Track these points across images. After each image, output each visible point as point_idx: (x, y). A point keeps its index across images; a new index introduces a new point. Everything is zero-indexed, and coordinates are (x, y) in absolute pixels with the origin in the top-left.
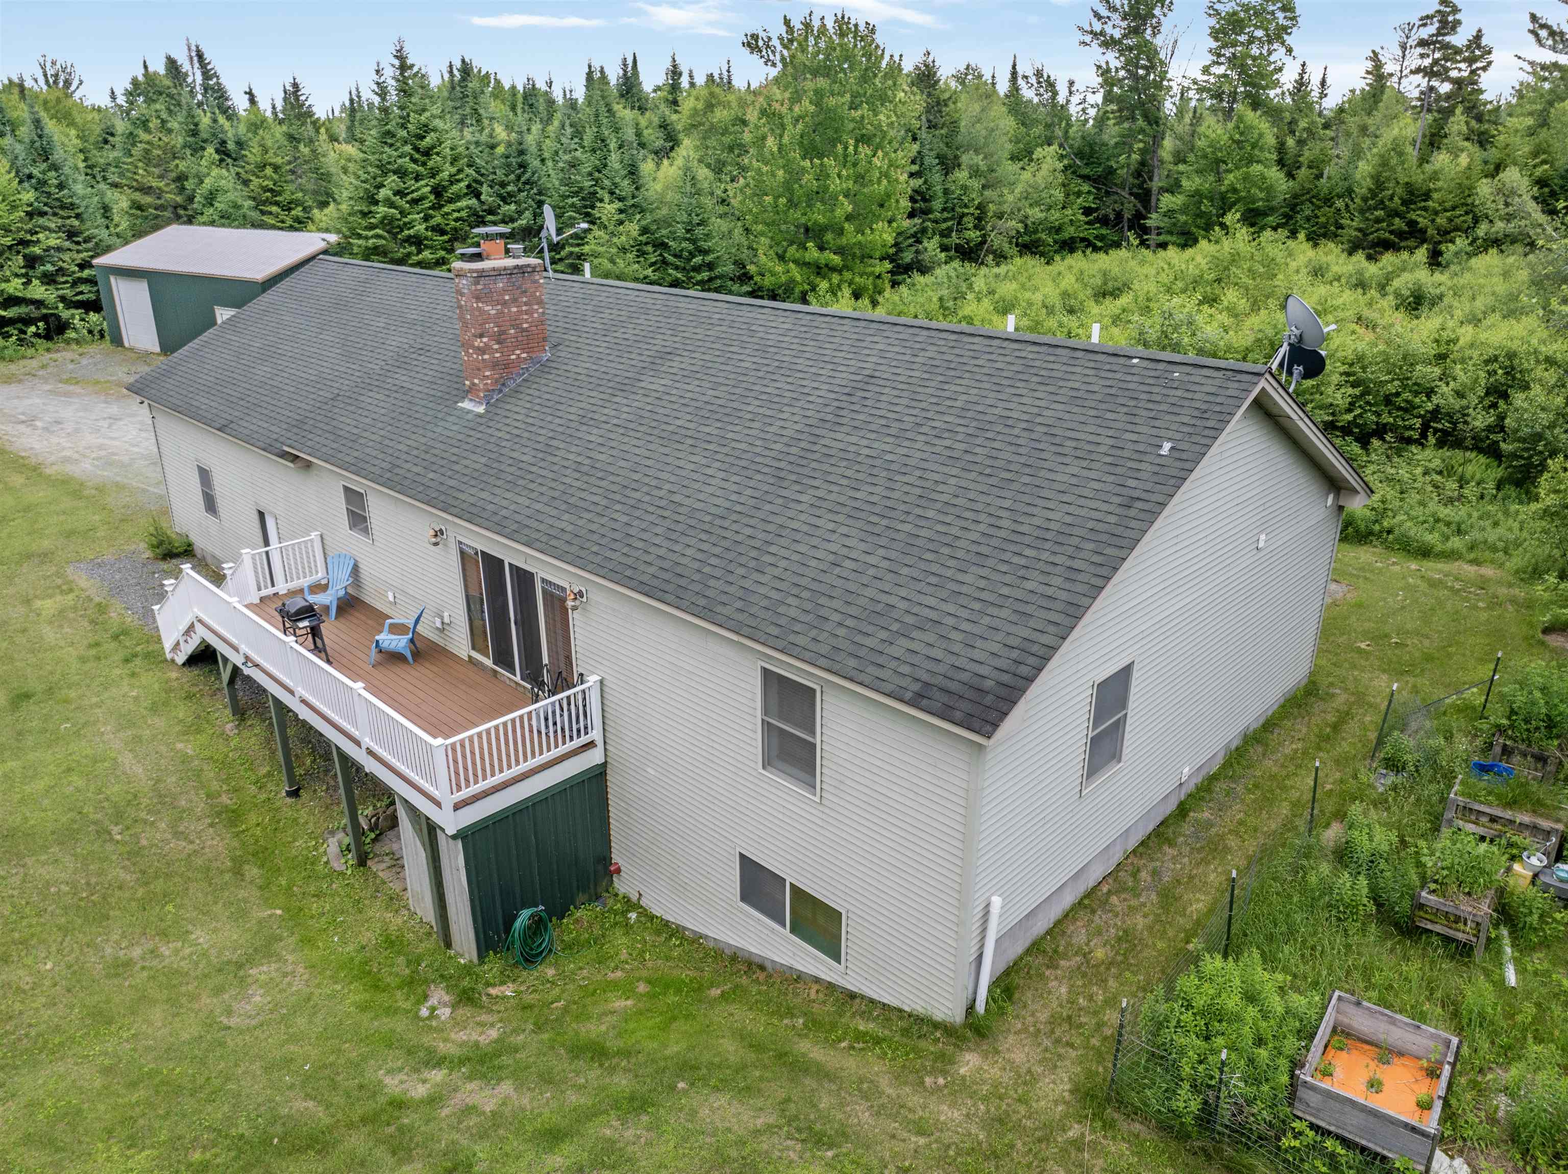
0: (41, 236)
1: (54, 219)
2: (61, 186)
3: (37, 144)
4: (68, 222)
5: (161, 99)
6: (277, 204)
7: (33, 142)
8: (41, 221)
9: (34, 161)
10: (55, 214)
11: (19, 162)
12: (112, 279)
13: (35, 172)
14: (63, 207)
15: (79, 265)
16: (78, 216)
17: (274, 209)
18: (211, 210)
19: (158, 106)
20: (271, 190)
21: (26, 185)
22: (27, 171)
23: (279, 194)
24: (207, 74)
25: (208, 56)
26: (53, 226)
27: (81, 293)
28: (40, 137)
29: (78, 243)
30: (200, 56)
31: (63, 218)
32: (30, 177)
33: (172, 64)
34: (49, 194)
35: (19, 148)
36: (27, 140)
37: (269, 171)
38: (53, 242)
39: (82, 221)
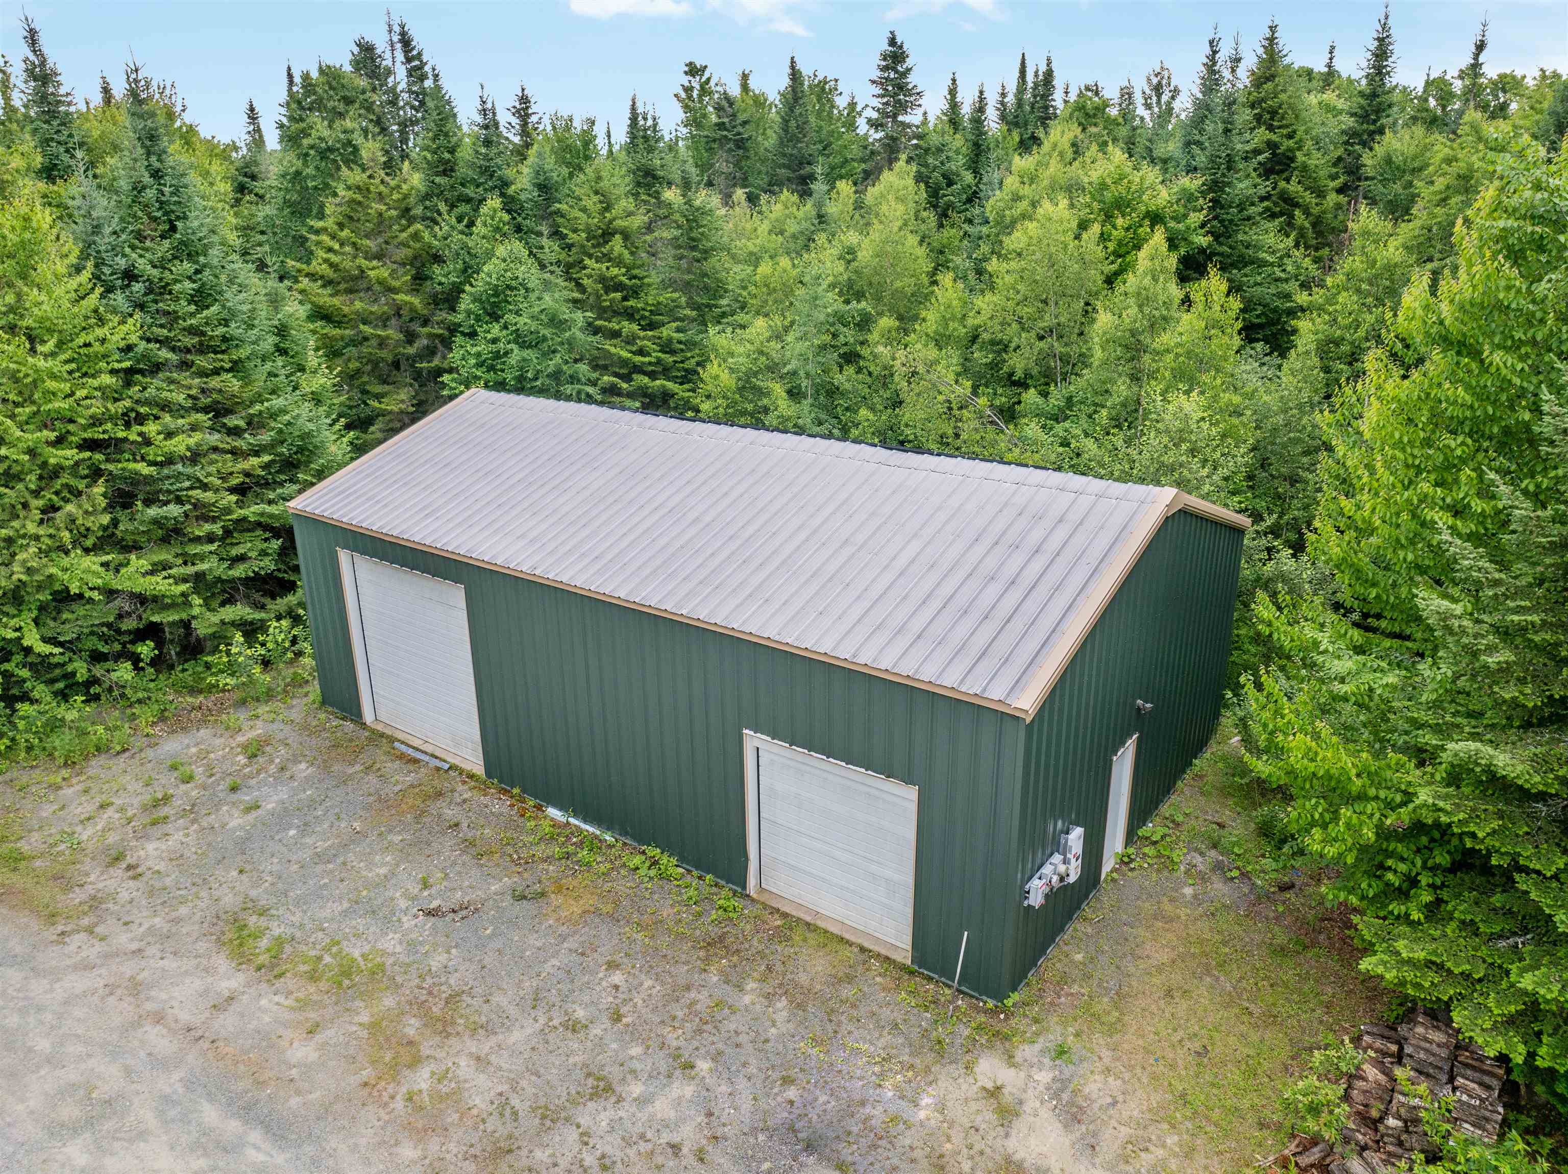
0: (151, 428)
1: (184, 377)
2: (201, 298)
3: (150, 194)
4: (214, 382)
5: (352, 111)
6: (630, 315)
7: (138, 188)
8: (155, 387)
9: (140, 236)
10: (185, 365)
11: (104, 241)
12: (344, 556)
13: (142, 265)
14: (202, 349)
15: (241, 490)
16: (236, 367)
17: (629, 327)
18: (495, 330)
19: (348, 124)
20: (619, 287)
21: (119, 299)
22: (122, 263)
23: (635, 292)
24: (417, 73)
25: (419, 41)
26: (180, 397)
27: (242, 558)
28: (156, 174)
29: (235, 432)
30: (406, 42)
31: (203, 374)
32: (130, 275)
33: (367, 50)
34: (173, 317)
35: (103, 205)
36: (124, 184)
37: (617, 245)
38: (180, 444)
39: (247, 380)
